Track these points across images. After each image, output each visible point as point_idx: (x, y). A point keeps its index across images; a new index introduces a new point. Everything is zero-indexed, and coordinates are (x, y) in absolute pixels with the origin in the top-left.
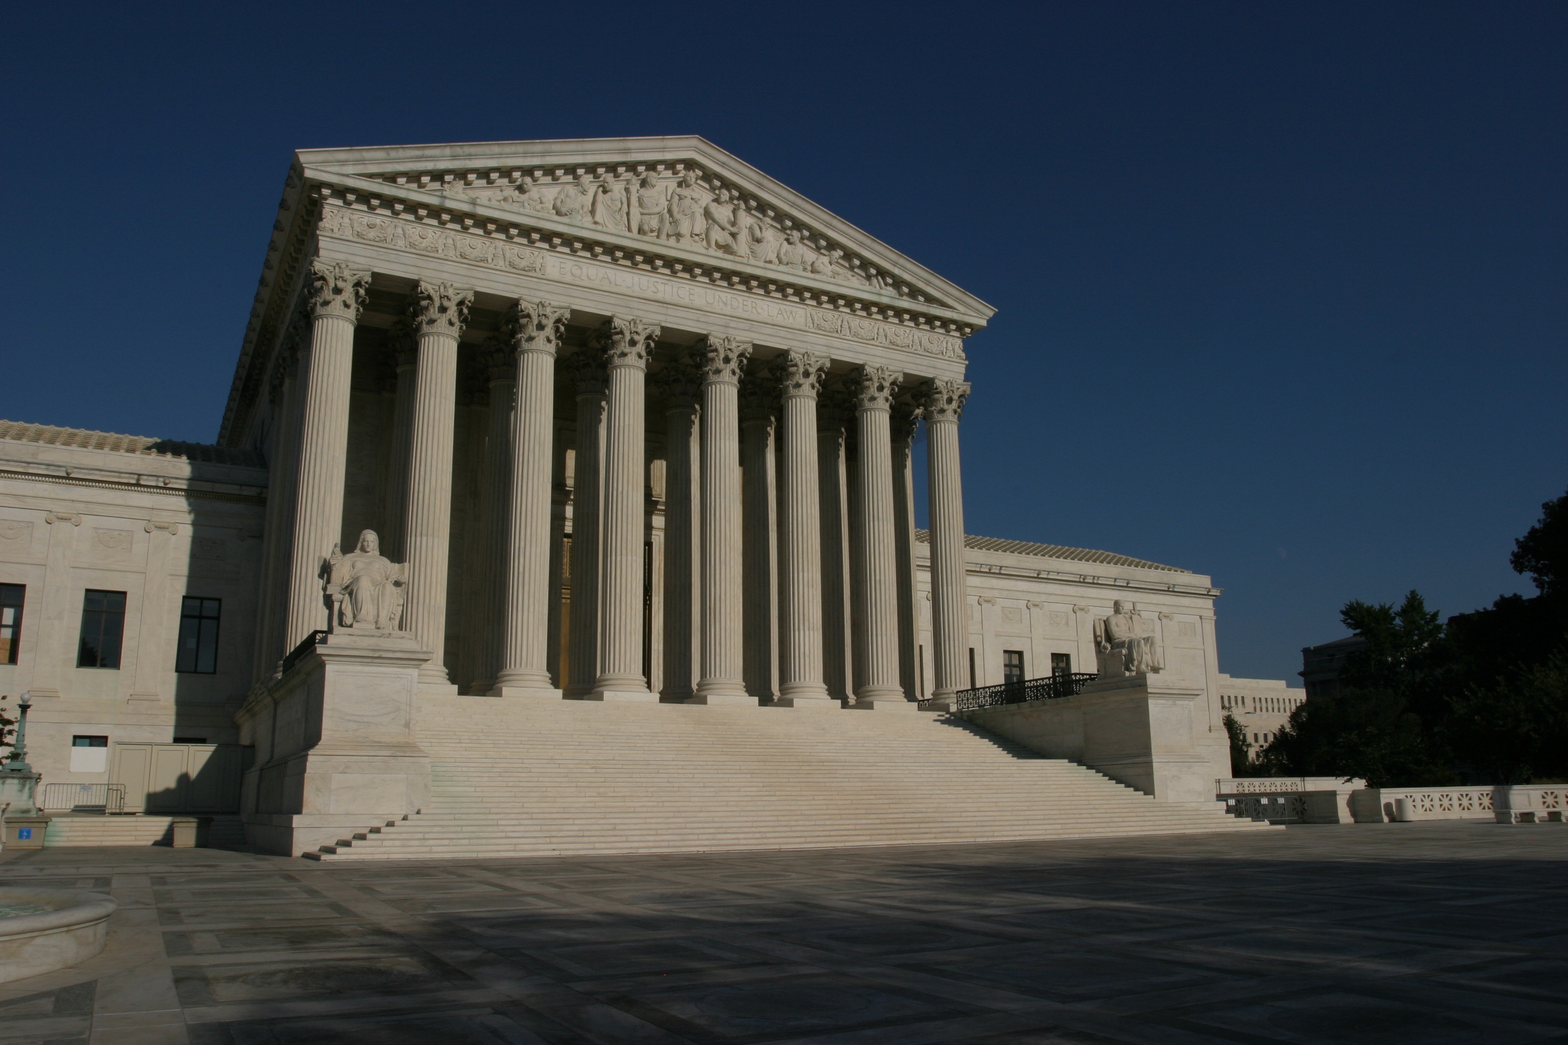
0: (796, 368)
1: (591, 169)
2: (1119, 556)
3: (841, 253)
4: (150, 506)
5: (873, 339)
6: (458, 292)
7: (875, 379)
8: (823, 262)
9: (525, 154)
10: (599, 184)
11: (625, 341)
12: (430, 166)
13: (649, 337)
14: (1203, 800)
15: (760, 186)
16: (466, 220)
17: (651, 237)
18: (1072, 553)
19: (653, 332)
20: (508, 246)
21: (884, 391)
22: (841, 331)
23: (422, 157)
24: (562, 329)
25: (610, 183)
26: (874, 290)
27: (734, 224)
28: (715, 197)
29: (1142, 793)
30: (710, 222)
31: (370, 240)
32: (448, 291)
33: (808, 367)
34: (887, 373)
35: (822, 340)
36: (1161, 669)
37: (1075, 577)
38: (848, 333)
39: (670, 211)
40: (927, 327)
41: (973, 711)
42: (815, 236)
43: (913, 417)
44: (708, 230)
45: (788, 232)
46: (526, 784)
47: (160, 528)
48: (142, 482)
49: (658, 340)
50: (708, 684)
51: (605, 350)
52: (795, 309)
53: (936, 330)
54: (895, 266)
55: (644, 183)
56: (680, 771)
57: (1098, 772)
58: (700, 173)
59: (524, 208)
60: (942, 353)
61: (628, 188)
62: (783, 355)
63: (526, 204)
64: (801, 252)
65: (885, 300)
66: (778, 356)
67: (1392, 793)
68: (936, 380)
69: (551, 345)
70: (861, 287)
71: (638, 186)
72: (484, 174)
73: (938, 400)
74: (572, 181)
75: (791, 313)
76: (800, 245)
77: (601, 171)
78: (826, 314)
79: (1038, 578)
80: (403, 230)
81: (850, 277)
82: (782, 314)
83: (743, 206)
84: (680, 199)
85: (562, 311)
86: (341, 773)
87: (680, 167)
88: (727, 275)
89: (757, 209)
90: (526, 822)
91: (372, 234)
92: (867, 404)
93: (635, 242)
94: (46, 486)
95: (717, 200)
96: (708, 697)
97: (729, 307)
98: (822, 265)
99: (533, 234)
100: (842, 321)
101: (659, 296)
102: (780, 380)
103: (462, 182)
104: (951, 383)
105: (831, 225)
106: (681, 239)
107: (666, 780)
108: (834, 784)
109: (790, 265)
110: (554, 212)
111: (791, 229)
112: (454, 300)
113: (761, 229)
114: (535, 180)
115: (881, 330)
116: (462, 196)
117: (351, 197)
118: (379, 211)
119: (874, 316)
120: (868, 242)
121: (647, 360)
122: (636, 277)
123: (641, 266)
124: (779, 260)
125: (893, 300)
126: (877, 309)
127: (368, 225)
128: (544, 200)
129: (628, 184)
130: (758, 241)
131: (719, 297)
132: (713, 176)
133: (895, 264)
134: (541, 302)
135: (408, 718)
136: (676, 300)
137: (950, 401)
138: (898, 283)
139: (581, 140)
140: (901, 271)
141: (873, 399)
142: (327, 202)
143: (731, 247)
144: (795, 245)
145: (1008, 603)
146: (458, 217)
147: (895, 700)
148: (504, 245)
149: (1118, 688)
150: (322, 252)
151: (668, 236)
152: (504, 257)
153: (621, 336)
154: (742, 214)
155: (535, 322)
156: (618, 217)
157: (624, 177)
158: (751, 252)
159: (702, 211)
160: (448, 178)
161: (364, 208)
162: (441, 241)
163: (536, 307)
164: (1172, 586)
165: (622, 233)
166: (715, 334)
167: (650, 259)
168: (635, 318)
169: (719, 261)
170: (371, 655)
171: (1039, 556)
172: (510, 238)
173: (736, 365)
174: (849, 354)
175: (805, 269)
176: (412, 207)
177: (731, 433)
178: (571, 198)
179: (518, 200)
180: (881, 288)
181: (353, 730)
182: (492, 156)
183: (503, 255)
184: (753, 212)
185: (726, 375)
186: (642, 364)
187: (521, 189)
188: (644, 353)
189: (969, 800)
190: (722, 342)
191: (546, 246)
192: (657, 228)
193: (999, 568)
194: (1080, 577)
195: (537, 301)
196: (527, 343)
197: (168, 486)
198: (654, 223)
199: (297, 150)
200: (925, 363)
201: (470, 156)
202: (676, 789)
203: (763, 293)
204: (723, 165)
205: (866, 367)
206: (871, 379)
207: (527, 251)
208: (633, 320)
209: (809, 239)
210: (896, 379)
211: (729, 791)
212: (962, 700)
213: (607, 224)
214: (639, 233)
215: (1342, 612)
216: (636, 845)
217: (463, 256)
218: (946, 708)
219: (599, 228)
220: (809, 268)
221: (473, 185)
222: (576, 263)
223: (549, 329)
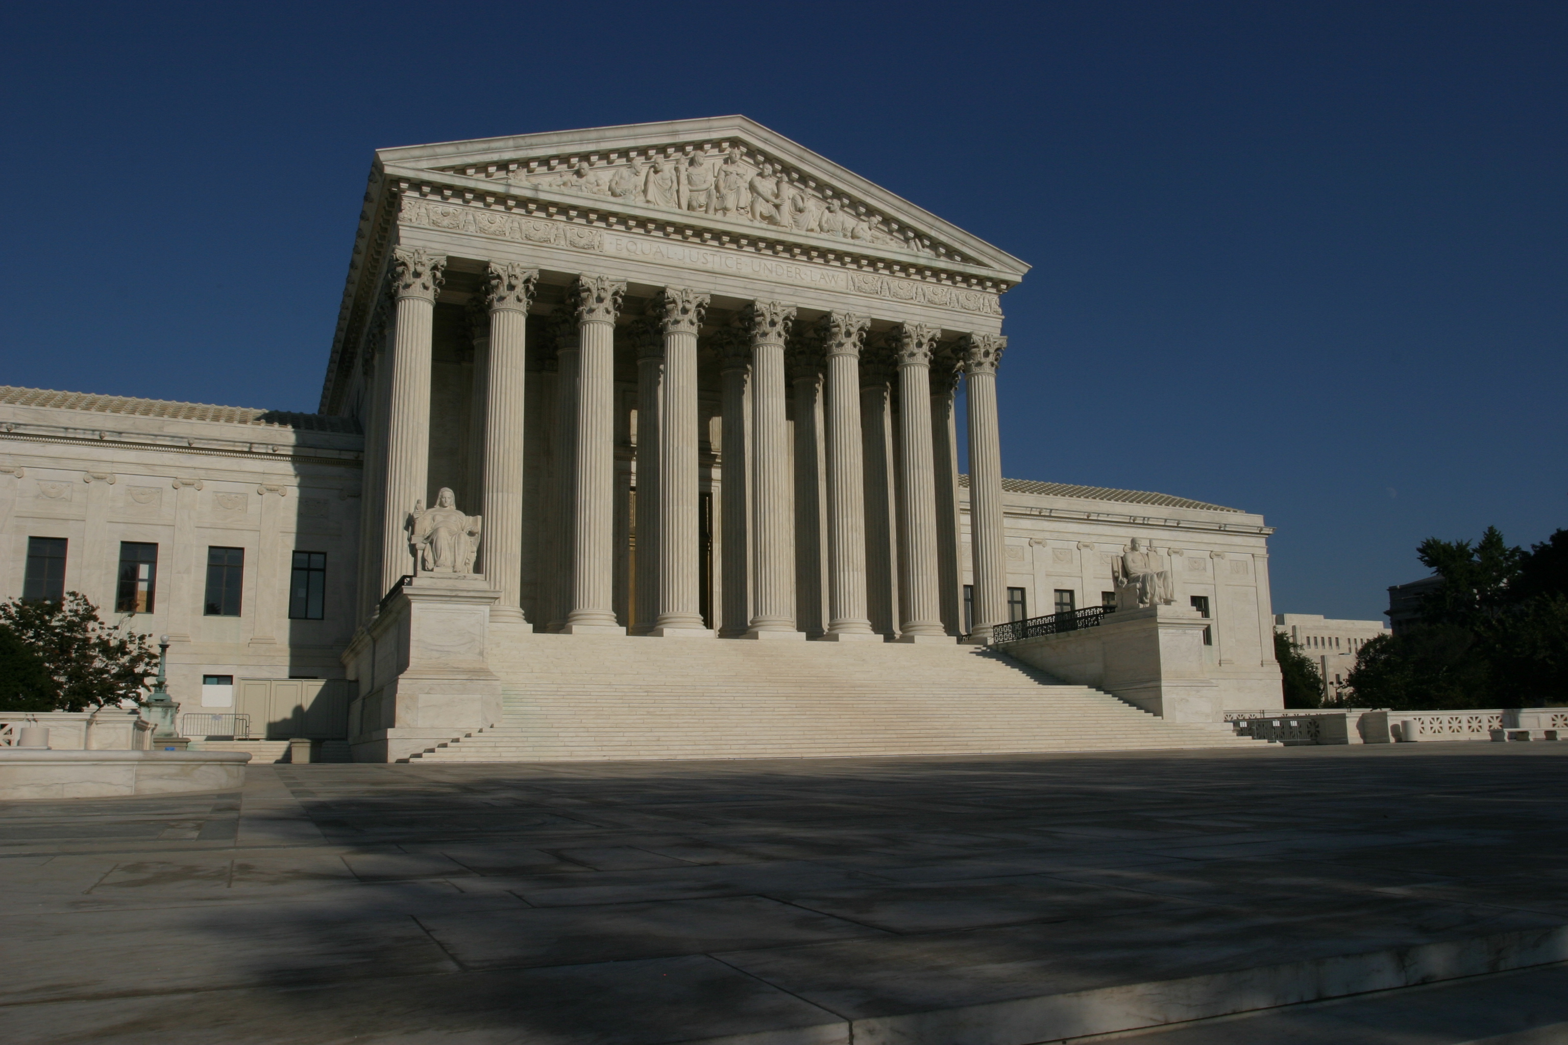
0: (838, 329)
1: (643, 151)
2: (1173, 497)
3: (880, 219)
4: (261, 471)
5: (912, 298)
6: (525, 271)
7: (915, 336)
8: (863, 227)
9: (581, 142)
10: (650, 165)
11: (677, 310)
12: (495, 157)
13: (700, 305)
14: (1211, 721)
15: (801, 159)
16: (530, 205)
17: (700, 212)
18: (1125, 495)
19: (703, 300)
20: (568, 227)
21: (923, 347)
22: (881, 292)
23: (488, 149)
24: (620, 300)
25: (661, 164)
26: (911, 252)
27: (777, 196)
28: (760, 171)
29: (1152, 714)
30: (755, 195)
31: (445, 227)
32: (515, 271)
33: (849, 327)
34: (925, 330)
35: (862, 301)
36: (1172, 601)
37: (1126, 519)
38: (888, 293)
39: (717, 188)
40: (964, 285)
41: (1007, 643)
42: (855, 203)
43: (956, 369)
44: (752, 202)
45: (829, 200)
46: (585, 705)
47: (271, 490)
48: (254, 450)
49: (708, 307)
50: (760, 621)
51: (660, 318)
52: (836, 274)
53: (973, 288)
54: (932, 228)
55: (692, 162)
56: (723, 695)
57: (1114, 696)
58: (744, 150)
59: (582, 191)
60: (979, 309)
61: (678, 167)
62: (826, 316)
63: (583, 188)
64: (841, 219)
65: (922, 262)
66: (822, 318)
67: (1400, 715)
68: (973, 335)
69: (610, 316)
70: (899, 250)
71: (687, 164)
72: (545, 161)
73: (975, 354)
74: (625, 163)
75: (833, 277)
76: (841, 213)
77: (652, 152)
78: (867, 277)
79: (1088, 520)
80: (474, 217)
81: (888, 241)
82: (824, 278)
83: (786, 179)
84: (726, 175)
85: (619, 284)
86: (427, 693)
87: (725, 145)
88: (772, 244)
89: (799, 180)
90: (582, 734)
91: (446, 222)
92: (907, 360)
93: (684, 218)
94: (171, 455)
95: (761, 175)
96: (759, 632)
97: (774, 274)
98: (861, 231)
99: (591, 215)
100: (882, 283)
101: (709, 267)
102: (824, 340)
103: (525, 170)
104: (988, 337)
105: (869, 193)
106: (727, 212)
107: (709, 702)
108: (861, 706)
109: (831, 232)
110: (610, 193)
111: (832, 197)
112: (521, 278)
113: (803, 199)
114: (591, 164)
115: (920, 290)
116: (525, 183)
117: (426, 189)
118: (451, 200)
119: (913, 277)
120: (905, 207)
121: (699, 326)
122: (687, 250)
123: (691, 239)
124: (820, 227)
125: (930, 261)
126: (915, 270)
127: (442, 214)
128: (600, 182)
129: (677, 163)
130: (801, 211)
131: (765, 264)
132: (756, 152)
133: (931, 227)
134: (599, 277)
135: (481, 647)
136: (724, 269)
137: (987, 354)
138: (935, 245)
139: (632, 125)
140: (937, 233)
141: (912, 355)
142: (406, 194)
143: (774, 218)
144: (836, 213)
145: (1059, 544)
146: (522, 202)
147: (936, 634)
148: (565, 226)
149: (1133, 619)
150: (402, 241)
151: (716, 210)
152: (566, 237)
153: (673, 305)
154: (785, 186)
155: (595, 295)
156: (668, 195)
157: (673, 157)
158: (795, 222)
159: (747, 185)
160: (512, 167)
161: (438, 198)
162: (508, 226)
163: (595, 281)
164: (1223, 526)
165: (672, 210)
166: (761, 299)
167: (699, 232)
168: (686, 287)
169: (764, 231)
170: (449, 594)
171: (1090, 499)
172: (570, 219)
173: (782, 328)
174: (888, 313)
175: (845, 236)
176: (481, 196)
177: (778, 391)
178: (624, 179)
179: (577, 184)
180: (918, 250)
181: (436, 658)
182: (551, 145)
183: (565, 235)
184: (795, 184)
185: (772, 337)
186: (694, 330)
187: (579, 173)
188: (695, 320)
189: (984, 720)
190: (768, 306)
191: (603, 225)
192: (705, 203)
193: (1049, 511)
194: (1130, 519)
195: (597, 275)
196: (588, 315)
197: (277, 452)
198: (702, 199)
199: (377, 150)
200: (963, 319)
201: (531, 146)
202: (717, 709)
203: (806, 259)
204: (765, 141)
205: (905, 325)
206: (910, 336)
207: (586, 231)
208: (684, 289)
209: (849, 206)
210: (935, 335)
211: (764, 711)
212: (998, 634)
213: (658, 202)
214: (688, 209)
215: (1419, 550)
216: (675, 752)
217: (528, 238)
218: (984, 642)
219: (651, 206)
220: (849, 234)
221: (535, 173)
222: (631, 240)
223: (608, 301)
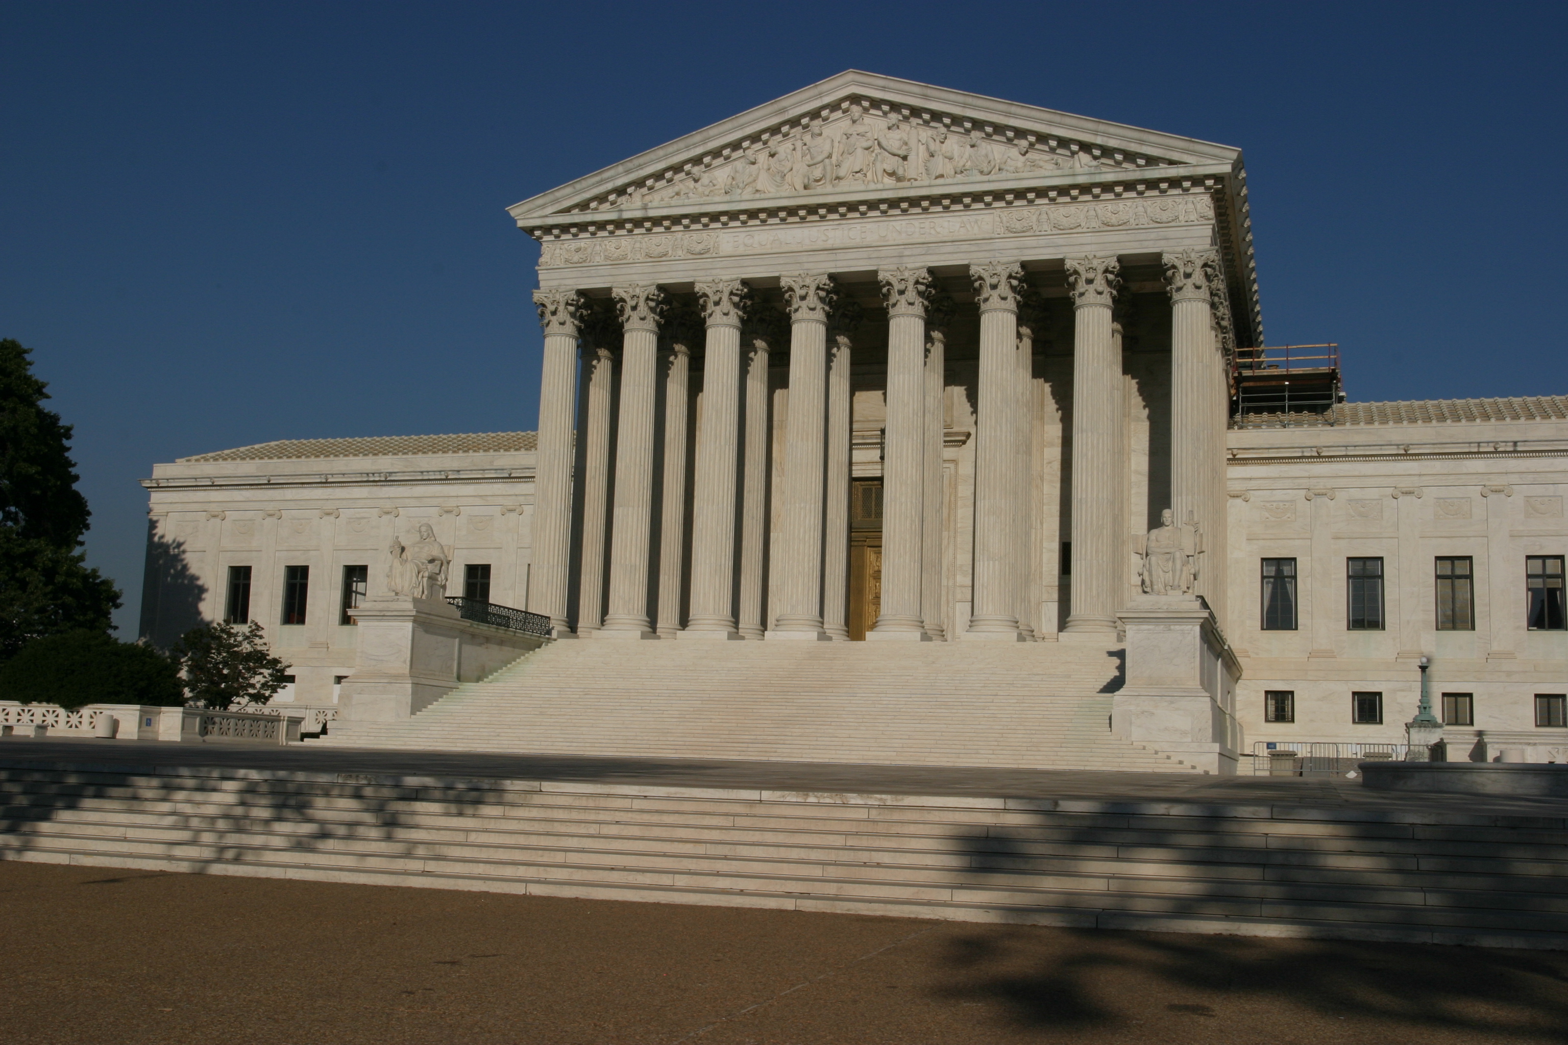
0: (981, 282)
1: (755, 138)
5: (1081, 226)
6: (643, 289)
7: (1083, 272)
9: (688, 148)
10: (765, 150)
11: (796, 297)
12: (609, 186)
13: (819, 287)
15: (926, 97)
16: (645, 224)
17: (815, 188)
19: (823, 281)
20: (686, 235)
21: (1097, 282)
22: (1038, 227)
23: (602, 181)
24: (737, 299)
25: (776, 146)
26: (1074, 170)
27: (906, 146)
28: (885, 123)
31: (576, 263)
32: (636, 291)
33: (996, 277)
34: (1096, 261)
35: (1011, 244)
38: (1046, 226)
39: (837, 155)
40: (1155, 193)
42: (999, 130)
49: (829, 288)
52: (980, 217)
53: (1165, 194)
54: (1097, 135)
55: (809, 134)
60: (1179, 218)
64: (984, 152)
65: (1088, 178)
68: (1166, 254)
69: (732, 317)
71: (807, 138)
72: (659, 176)
73: (1172, 277)
74: (739, 155)
75: (975, 222)
76: (983, 145)
77: (764, 137)
78: (1021, 213)
80: (598, 248)
82: (964, 226)
83: (917, 123)
84: (848, 138)
85: (733, 283)
88: (895, 204)
89: (933, 120)
91: (576, 257)
95: (889, 126)
97: (903, 235)
99: (702, 219)
100: (1039, 215)
101: (830, 244)
103: (643, 189)
104: (1190, 252)
110: (723, 191)
111: (971, 131)
112: (642, 297)
113: (935, 141)
114: (706, 166)
115: (1091, 212)
116: (638, 204)
117: (556, 232)
118: (580, 236)
119: (1078, 199)
120: (1057, 118)
123: (807, 219)
124: (953, 170)
125: (1093, 176)
126: (1078, 191)
127: (575, 250)
128: (715, 182)
130: (933, 155)
132: (879, 103)
133: (1096, 133)
134: (713, 280)
136: (847, 243)
137: (1189, 274)
138: (1107, 153)
140: (1105, 139)
142: (544, 240)
144: (980, 146)
146: (638, 223)
148: (681, 236)
150: (542, 284)
151: (832, 181)
152: (684, 246)
153: (791, 293)
154: (916, 131)
155: (713, 299)
156: (781, 178)
158: (926, 169)
159: (871, 143)
160: (630, 190)
161: (569, 237)
162: (630, 247)
163: (709, 285)
165: (785, 194)
166: (886, 267)
167: (812, 210)
168: (803, 272)
170: (379, 614)
172: (685, 227)
173: (914, 294)
174: (1045, 250)
176: (601, 225)
179: (690, 190)
180: (1085, 165)
182: (659, 160)
183: (682, 244)
185: (906, 307)
187: (694, 179)
188: (817, 305)
190: (894, 274)
191: (718, 225)
195: (710, 279)
198: (818, 172)
199: (506, 209)
200: (1153, 236)
201: (640, 167)
203: (940, 210)
205: (1067, 260)
206: (1076, 273)
207: (700, 235)
208: (799, 274)
209: (994, 134)
210: (1110, 264)
213: (768, 188)
214: (802, 188)
217: (648, 256)
220: (992, 169)
221: (655, 189)
222: (748, 233)
223: (725, 303)
